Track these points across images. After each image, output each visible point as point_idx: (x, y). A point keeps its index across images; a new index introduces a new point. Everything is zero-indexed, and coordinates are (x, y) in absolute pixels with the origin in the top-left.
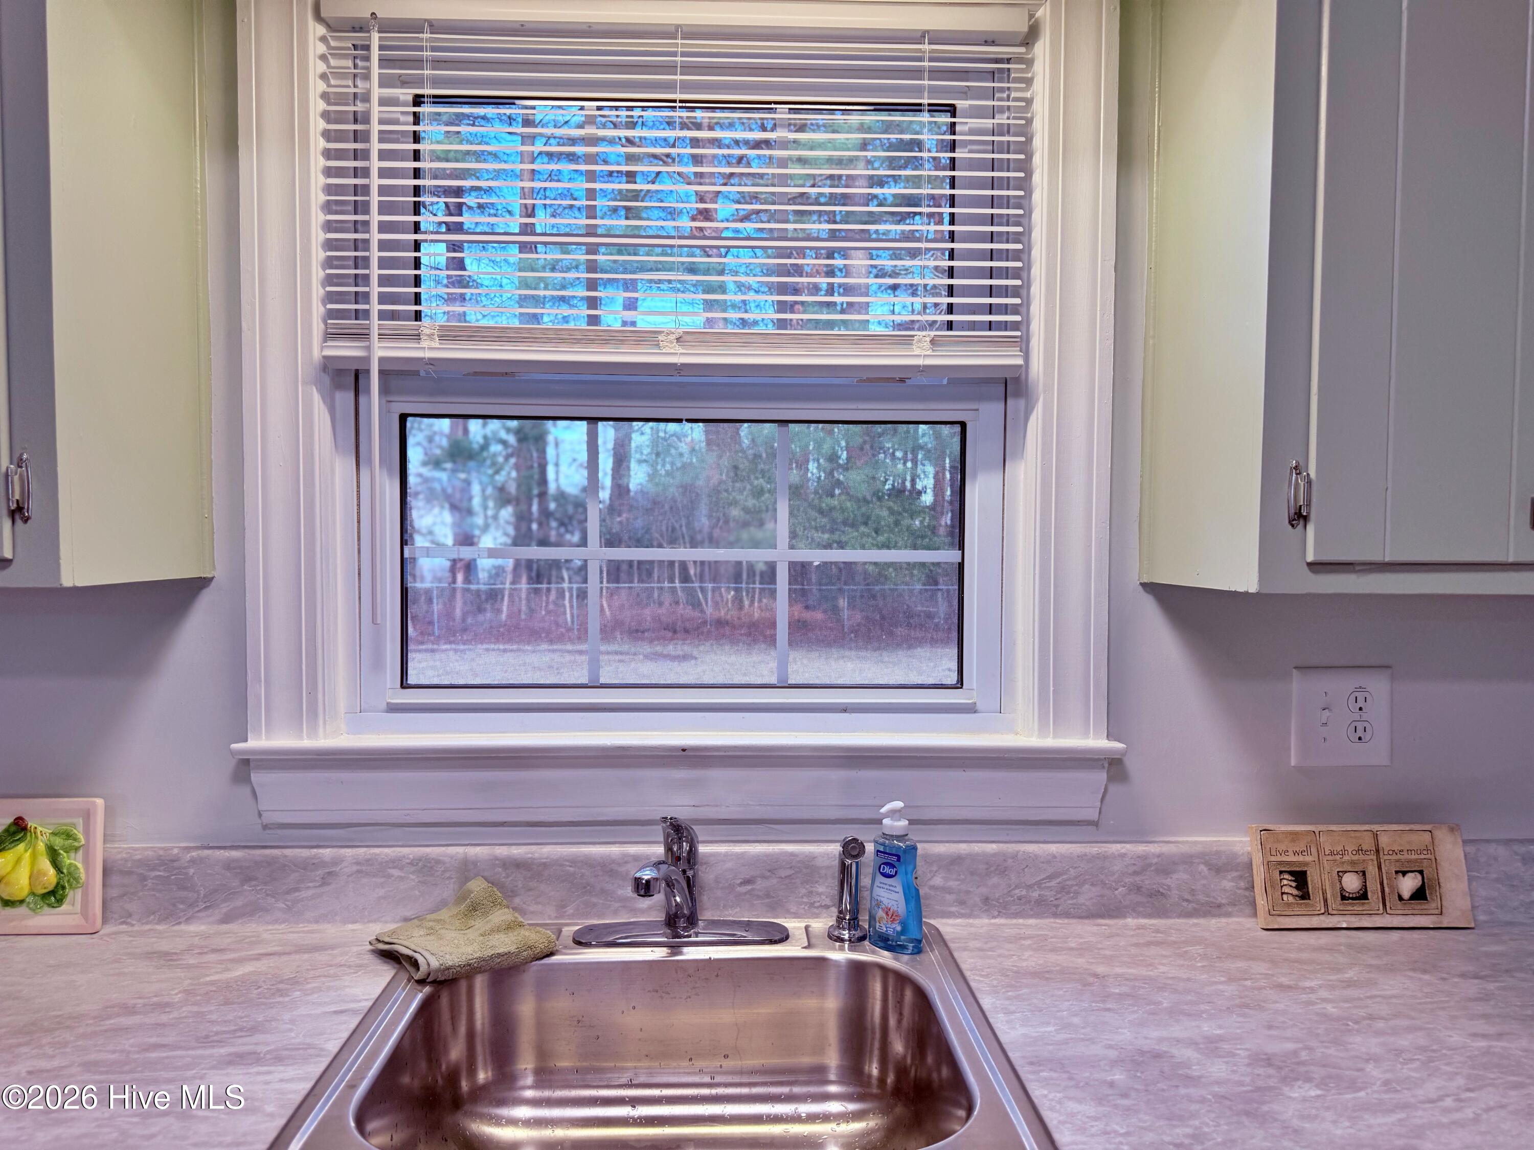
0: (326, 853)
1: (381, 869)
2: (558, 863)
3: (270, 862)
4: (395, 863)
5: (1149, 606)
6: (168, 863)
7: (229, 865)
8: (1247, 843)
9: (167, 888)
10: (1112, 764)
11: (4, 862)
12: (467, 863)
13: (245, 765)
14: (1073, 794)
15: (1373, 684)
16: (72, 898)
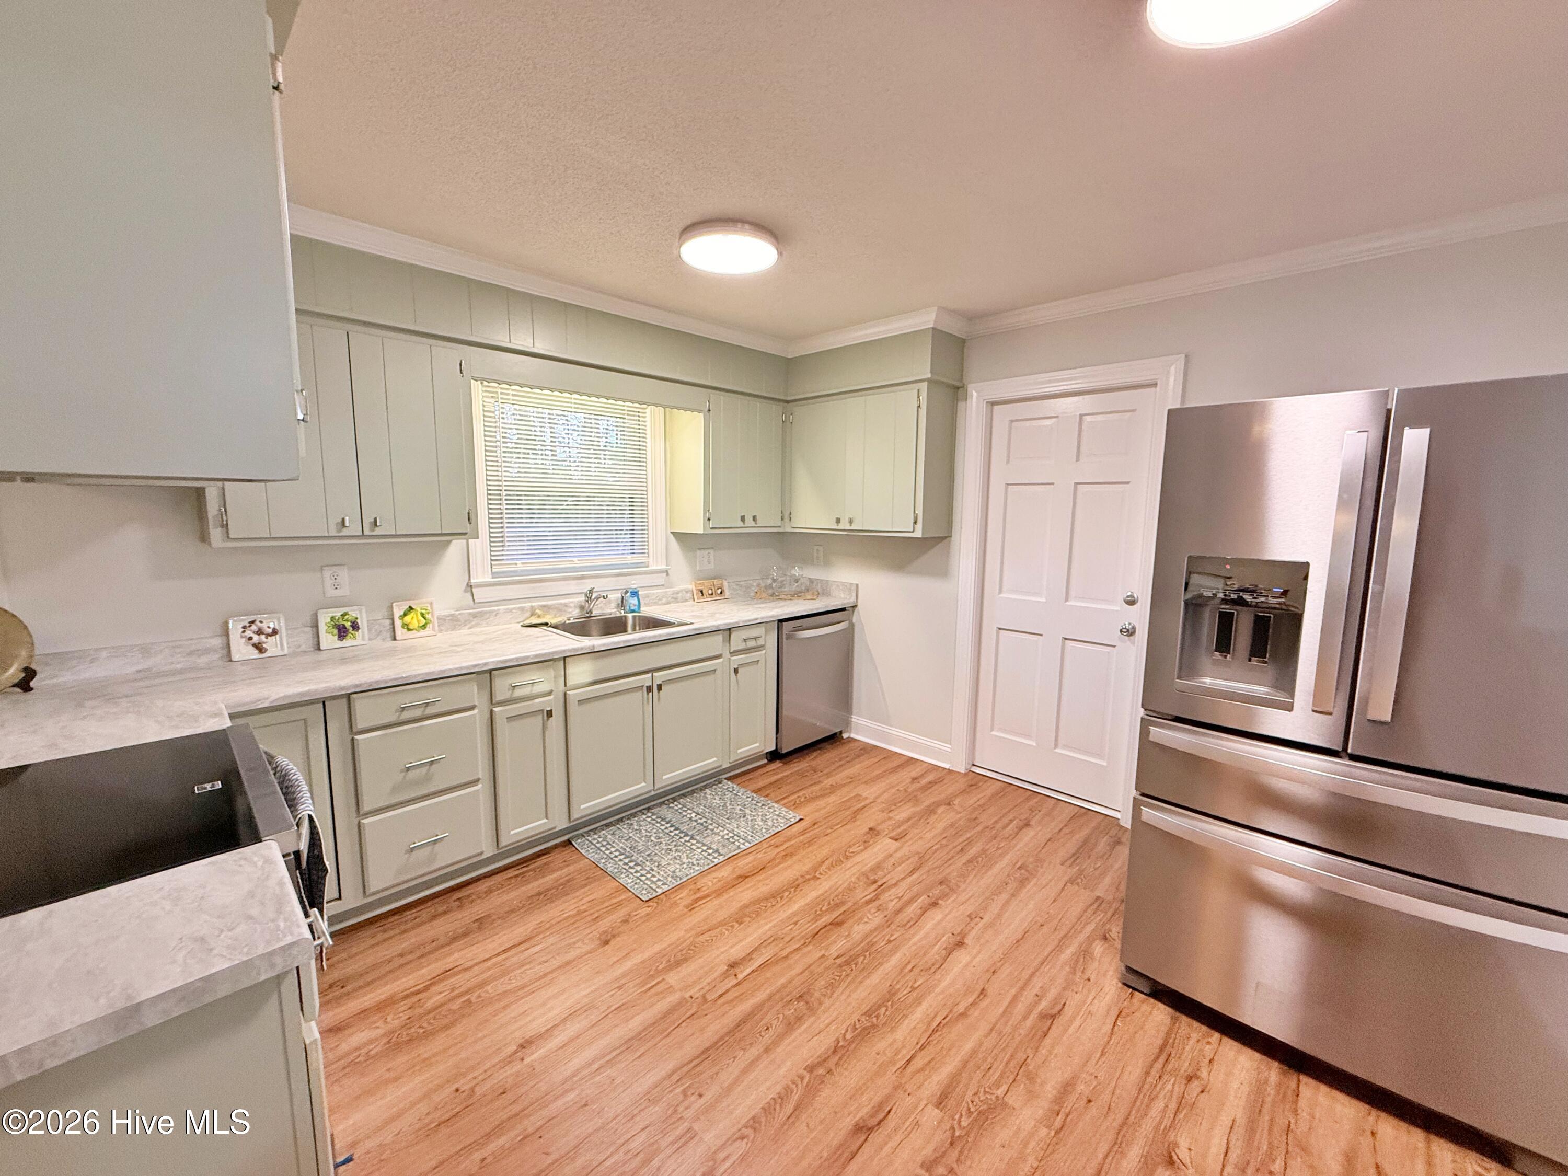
0: (496, 608)
1: (511, 611)
2: (554, 605)
3: (481, 612)
4: (514, 608)
6: (452, 615)
7: (470, 614)
8: (691, 587)
9: (452, 622)
10: (667, 572)
11: (407, 619)
12: (532, 607)
13: (470, 587)
14: (660, 579)
15: (711, 551)
16: (429, 626)
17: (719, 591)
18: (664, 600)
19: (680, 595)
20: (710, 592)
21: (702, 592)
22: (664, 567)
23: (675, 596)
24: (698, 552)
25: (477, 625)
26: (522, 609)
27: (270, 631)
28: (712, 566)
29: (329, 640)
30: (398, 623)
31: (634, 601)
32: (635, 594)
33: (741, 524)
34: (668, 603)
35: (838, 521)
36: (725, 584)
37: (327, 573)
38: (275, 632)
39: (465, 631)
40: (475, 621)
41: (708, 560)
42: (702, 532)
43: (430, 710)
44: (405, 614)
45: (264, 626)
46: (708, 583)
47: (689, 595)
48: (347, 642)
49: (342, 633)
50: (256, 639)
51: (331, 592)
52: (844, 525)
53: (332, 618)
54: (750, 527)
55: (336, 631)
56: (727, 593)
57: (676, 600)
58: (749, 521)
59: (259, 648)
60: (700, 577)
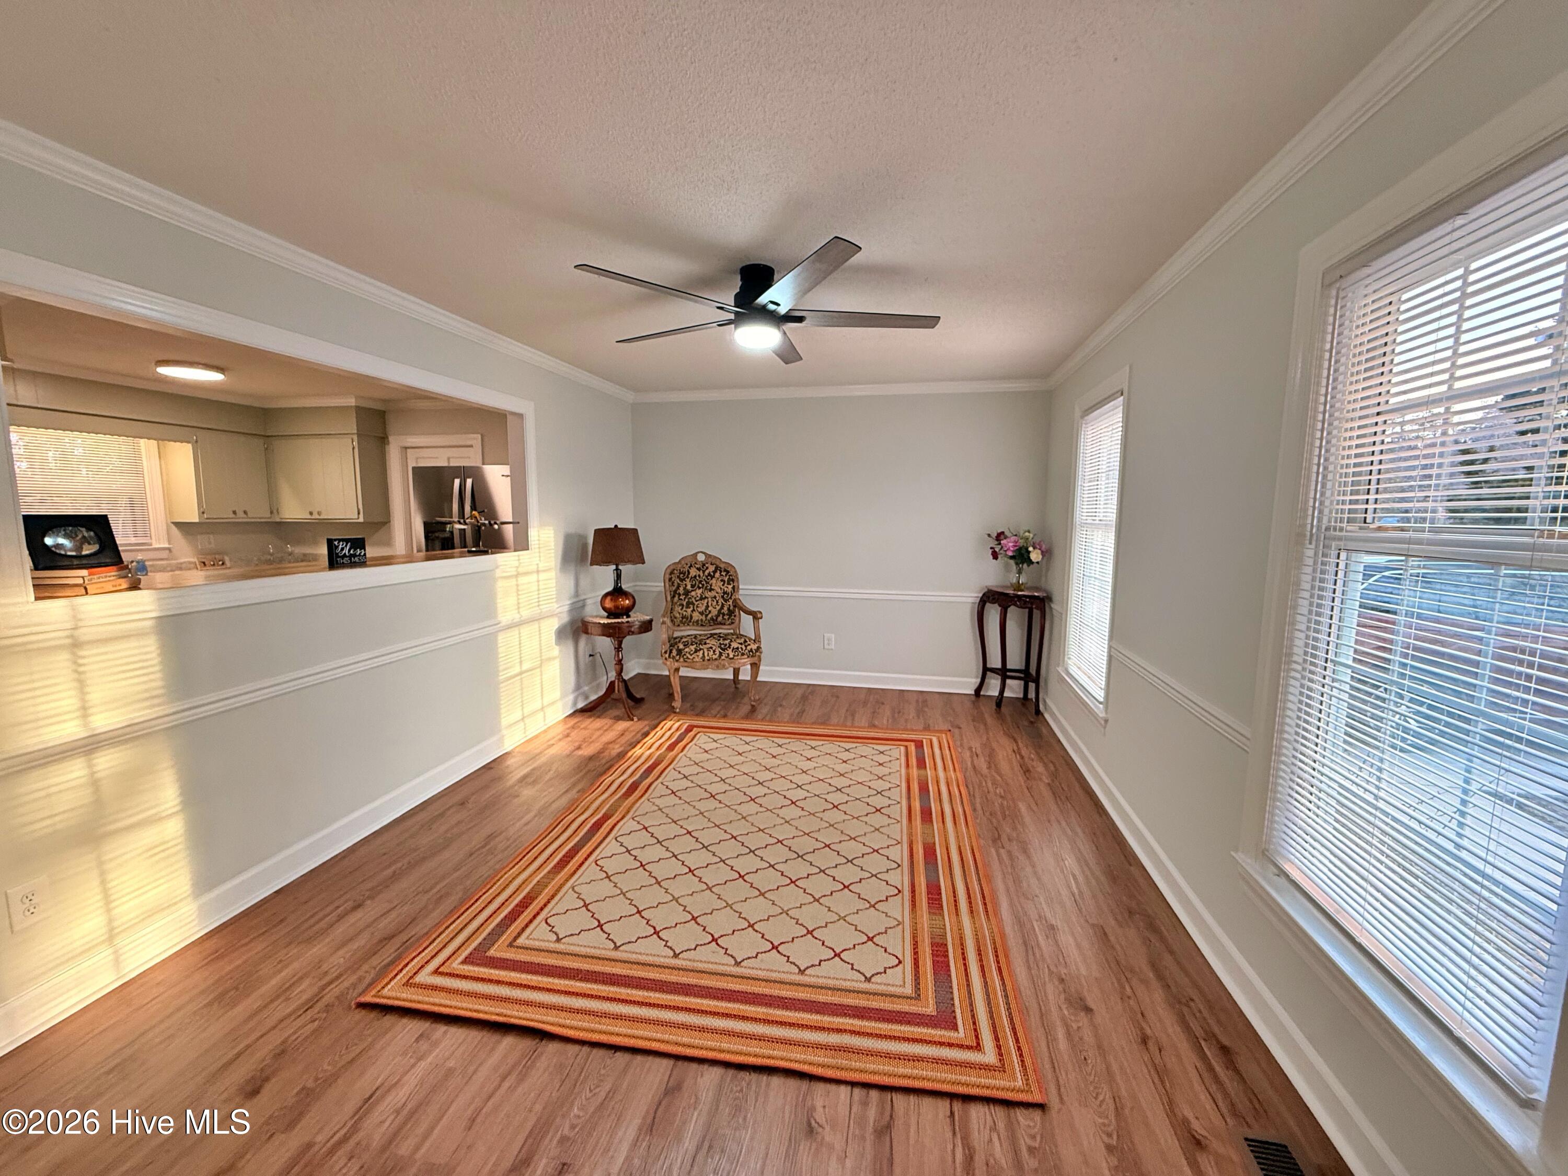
5: (173, 527)
8: (195, 560)
10: (169, 549)
14: (165, 554)
15: (211, 536)
17: (221, 562)
18: (169, 570)
19: (184, 565)
20: (212, 563)
21: (204, 563)
22: (167, 546)
23: (179, 567)
24: (199, 537)
28: (213, 546)
31: (141, 568)
32: (141, 563)
33: (233, 516)
35: (311, 513)
36: (228, 557)
41: (210, 542)
42: (199, 522)
46: (209, 557)
47: (193, 566)
52: (316, 516)
54: (241, 518)
56: (228, 564)
57: (181, 569)
58: (241, 514)
60: (202, 552)
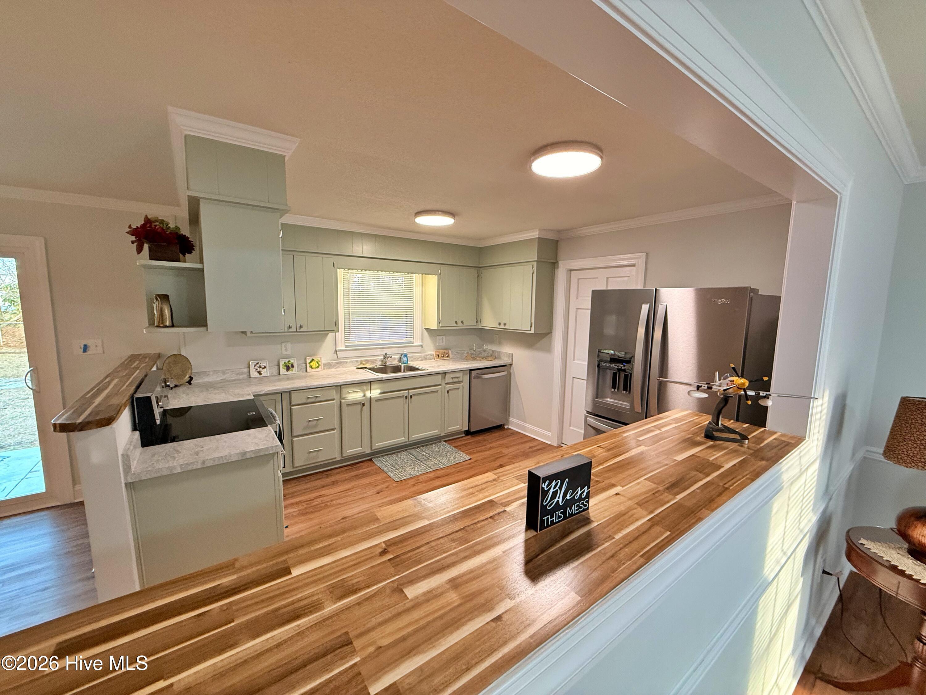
0: (346, 360)
2: (370, 360)
3: (340, 362)
4: (354, 361)
8: (433, 353)
9: (329, 366)
11: (312, 364)
12: (361, 360)
13: (336, 351)
14: (419, 349)
15: (444, 337)
16: (320, 367)
17: (447, 355)
18: (420, 359)
19: (428, 356)
20: (442, 355)
21: (438, 355)
22: (421, 344)
23: (425, 357)
24: (437, 337)
25: (339, 367)
26: (357, 361)
27: (263, 367)
28: (444, 343)
29: (283, 371)
30: (308, 365)
31: (405, 359)
32: (406, 356)
33: (456, 325)
34: (422, 360)
35: (500, 324)
36: (450, 352)
37: (283, 345)
38: (265, 367)
39: (333, 370)
40: (338, 365)
41: (443, 341)
42: (436, 328)
43: (318, 399)
44: (311, 362)
45: (261, 365)
46: (441, 351)
47: (432, 357)
48: (290, 372)
49: (288, 369)
50: (259, 369)
51: (284, 353)
52: (502, 326)
53: (285, 363)
54: (460, 326)
55: (286, 368)
56: (451, 355)
57: (426, 359)
58: (460, 324)
59: (260, 373)
60: (438, 348)
